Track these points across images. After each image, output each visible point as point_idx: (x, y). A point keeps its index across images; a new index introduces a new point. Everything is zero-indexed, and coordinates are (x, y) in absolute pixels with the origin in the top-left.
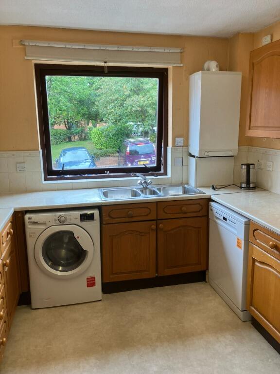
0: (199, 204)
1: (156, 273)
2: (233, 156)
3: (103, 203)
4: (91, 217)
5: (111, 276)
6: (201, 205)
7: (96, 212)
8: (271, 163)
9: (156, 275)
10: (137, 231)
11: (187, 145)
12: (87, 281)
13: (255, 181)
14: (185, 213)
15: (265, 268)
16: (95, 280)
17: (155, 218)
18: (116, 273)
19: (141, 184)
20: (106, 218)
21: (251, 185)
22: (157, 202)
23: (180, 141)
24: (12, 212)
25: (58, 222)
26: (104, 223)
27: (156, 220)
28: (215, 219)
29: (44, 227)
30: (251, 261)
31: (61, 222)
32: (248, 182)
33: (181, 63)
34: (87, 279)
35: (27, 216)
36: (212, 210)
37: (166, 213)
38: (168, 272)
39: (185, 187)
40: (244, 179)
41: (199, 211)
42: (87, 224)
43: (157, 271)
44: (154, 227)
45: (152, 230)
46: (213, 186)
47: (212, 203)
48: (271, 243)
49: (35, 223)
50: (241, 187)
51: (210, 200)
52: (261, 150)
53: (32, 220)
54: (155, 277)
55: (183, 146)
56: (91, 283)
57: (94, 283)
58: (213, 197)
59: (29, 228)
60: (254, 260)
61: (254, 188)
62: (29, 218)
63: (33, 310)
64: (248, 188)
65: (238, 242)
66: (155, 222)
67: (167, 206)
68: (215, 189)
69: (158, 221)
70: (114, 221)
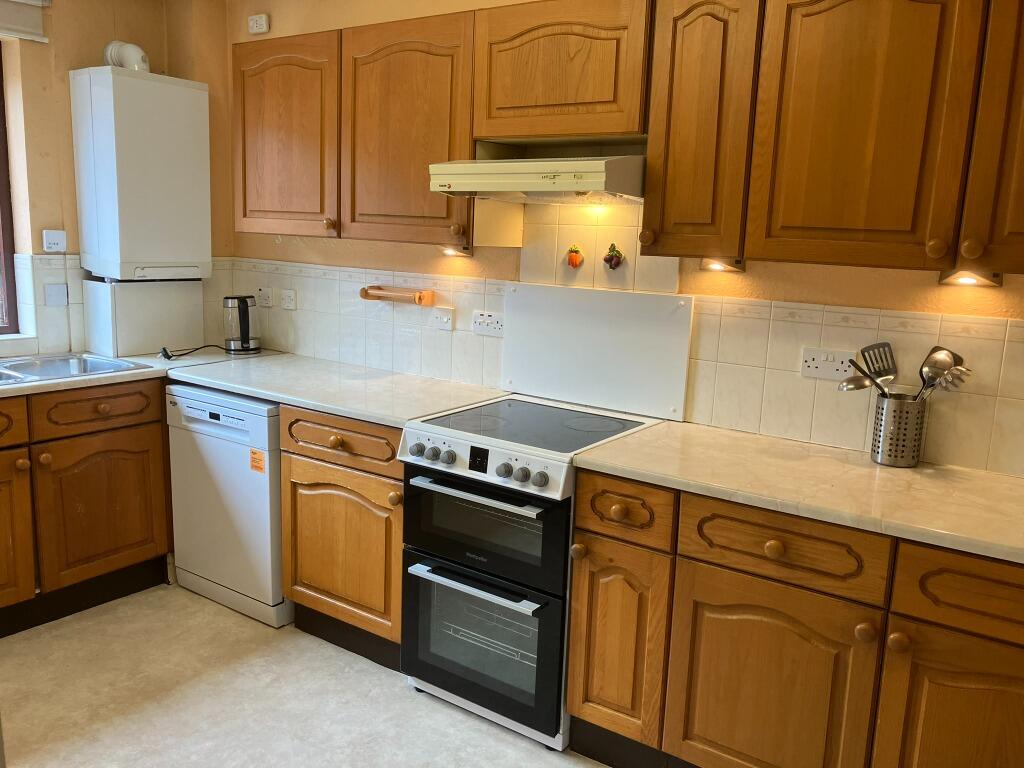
0: (141, 393)
1: (35, 587)
2: (199, 280)
6: (146, 396)
8: (292, 293)
9: (37, 591)
11: (75, 249)
13: (260, 335)
14: (107, 417)
17: (24, 440)
21: (252, 344)
22: (28, 397)
23: (57, 239)
27: (28, 445)
28: (184, 423)
30: (287, 490)
32: (245, 337)
33: (44, 36)
36: (175, 404)
37: (56, 423)
38: (69, 577)
40: (236, 332)
41: (141, 411)
43: (38, 580)
44: (25, 462)
45: (19, 470)
46: (164, 349)
47: (174, 389)
48: (332, 438)
50: (228, 351)
51: (166, 381)
52: (266, 265)
54: (32, 597)
55: (64, 254)
58: (173, 374)
60: (295, 485)
64: (245, 350)
65: (253, 460)
66: (25, 450)
67: (56, 406)
68: (169, 357)
69: (33, 447)
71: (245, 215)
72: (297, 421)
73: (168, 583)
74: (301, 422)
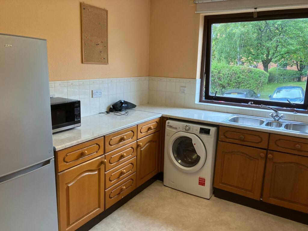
1: (261, 198)
3: (220, 123)
4: (207, 132)
5: (220, 184)
7: (213, 130)
9: (261, 199)
10: (247, 155)
12: (199, 180)
16: (205, 182)
17: (266, 148)
18: (225, 184)
19: (272, 116)
22: (270, 134)
24: (160, 116)
25: (184, 129)
29: (175, 131)
31: (187, 131)
34: (199, 178)
35: (167, 121)
37: (278, 146)
43: (261, 196)
45: (261, 157)
49: (171, 127)
53: (170, 124)
56: (202, 182)
57: (204, 184)
59: (167, 129)
62: (168, 123)
66: (265, 151)
67: (280, 140)
69: (268, 151)
70: (228, 140)
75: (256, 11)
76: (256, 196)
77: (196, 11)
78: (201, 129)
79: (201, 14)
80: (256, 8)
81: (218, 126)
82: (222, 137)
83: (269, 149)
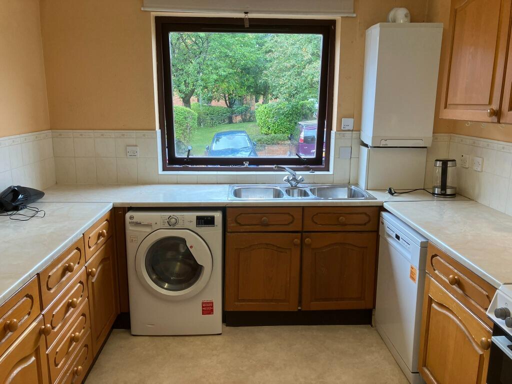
0: (365, 214)
1: (298, 306)
2: (426, 147)
3: (228, 204)
4: (210, 221)
5: (236, 303)
6: (369, 216)
7: (218, 216)
8: (480, 160)
9: (299, 308)
10: (274, 245)
11: (358, 128)
12: (203, 307)
13: (455, 186)
14: (344, 225)
15: (444, 314)
16: (212, 307)
17: (300, 229)
18: (243, 300)
19: (288, 181)
20: (231, 225)
21: (449, 191)
22: (304, 207)
23: (349, 123)
24: (110, 207)
25: (167, 224)
26: (229, 230)
27: (301, 232)
28: (386, 237)
29: (149, 230)
30: (427, 300)
31: (172, 225)
32: (444, 186)
33: (354, 13)
34: (203, 303)
35: (128, 215)
36: (383, 223)
37: (316, 223)
38: (316, 306)
39: (351, 189)
40: (439, 182)
41: (365, 224)
42: (205, 230)
43: (300, 303)
44: (297, 241)
45: (295, 245)
46: (390, 189)
47: (384, 214)
49: (138, 224)
50: (434, 194)
51: (381, 208)
52: (468, 140)
53: (134, 220)
54: (296, 310)
55: (352, 131)
56: (207, 309)
57: (212, 310)
58: (386, 206)
59: (130, 229)
60: (431, 301)
61: (453, 196)
62: (131, 218)
63: (133, 337)
64: (443, 195)
65: (412, 272)
66: (299, 234)
67: (317, 214)
68: (392, 194)
69: (304, 234)
70: (243, 229)
71: (446, 107)
72: (436, 255)
73: (372, 326)
74: (438, 257)
75: (246, 17)
76: (291, 306)
77: (143, 7)
78: (198, 218)
79: (152, 13)
80: (246, 13)
81: (223, 209)
82: (232, 225)
83: (305, 230)
